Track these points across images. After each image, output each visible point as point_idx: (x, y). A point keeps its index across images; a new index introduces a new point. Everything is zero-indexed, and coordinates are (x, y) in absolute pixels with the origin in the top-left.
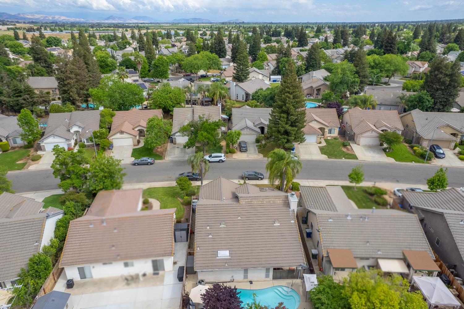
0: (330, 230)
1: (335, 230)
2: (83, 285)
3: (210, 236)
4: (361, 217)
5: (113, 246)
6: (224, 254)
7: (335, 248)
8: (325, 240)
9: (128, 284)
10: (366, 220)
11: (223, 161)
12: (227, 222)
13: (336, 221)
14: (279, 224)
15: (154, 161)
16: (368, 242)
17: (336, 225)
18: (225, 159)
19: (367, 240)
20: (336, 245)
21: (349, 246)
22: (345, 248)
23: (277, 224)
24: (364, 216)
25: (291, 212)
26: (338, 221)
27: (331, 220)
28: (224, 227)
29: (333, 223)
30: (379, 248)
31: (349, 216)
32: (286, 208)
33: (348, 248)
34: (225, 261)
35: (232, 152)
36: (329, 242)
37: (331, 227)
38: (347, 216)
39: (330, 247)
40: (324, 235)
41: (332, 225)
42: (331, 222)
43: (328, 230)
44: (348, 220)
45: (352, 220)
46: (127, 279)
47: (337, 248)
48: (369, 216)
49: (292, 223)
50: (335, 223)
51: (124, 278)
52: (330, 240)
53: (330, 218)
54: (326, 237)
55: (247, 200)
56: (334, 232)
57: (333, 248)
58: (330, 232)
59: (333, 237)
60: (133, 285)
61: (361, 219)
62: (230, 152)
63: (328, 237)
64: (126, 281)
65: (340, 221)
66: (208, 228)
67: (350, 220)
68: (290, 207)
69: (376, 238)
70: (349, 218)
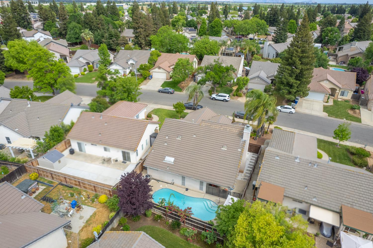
0: (273, 166)
1: (278, 168)
2: (78, 155)
3: (166, 144)
4: (310, 163)
5: (100, 134)
6: (170, 160)
7: (270, 182)
8: (264, 173)
9: (103, 163)
10: (315, 167)
11: (227, 101)
12: (184, 137)
13: (282, 160)
14: (226, 149)
15: (174, 91)
16: (307, 186)
17: (281, 164)
18: (229, 100)
19: (306, 185)
20: (272, 181)
21: (285, 185)
22: (280, 185)
23: (224, 149)
24: (314, 163)
25: (241, 142)
26: (285, 160)
27: (278, 158)
28: (179, 140)
29: (279, 161)
30: (316, 196)
31: (298, 159)
32: (239, 138)
33: (283, 186)
34: (168, 165)
35: (238, 96)
36: (267, 176)
37: (275, 164)
38: (296, 158)
39: (265, 181)
40: (265, 169)
41: (277, 163)
42: (277, 159)
43: (271, 166)
44: (295, 162)
45: (299, 163)
46: (104, 160)
47: (272, 183)
48: (320, 164)
49: (238, 151)
50: (281, 161)
51: (103, 158)
52: (268, 174)
53: (278, 156)
54: (266, 171)
55: (207, 124)
56: (276, 169)
57: (268, 182)
58: (271, 168)
59: (273, 173)
60: (106, 165)
61: (310, 165)
62: (237, 95)
63: (268, 172)
64: (103, 161)
65: (287, 161)
66: (167, 137)
67: (298, 163)
68: (242, 138)
69: (318, 186)
70: (297, 161)
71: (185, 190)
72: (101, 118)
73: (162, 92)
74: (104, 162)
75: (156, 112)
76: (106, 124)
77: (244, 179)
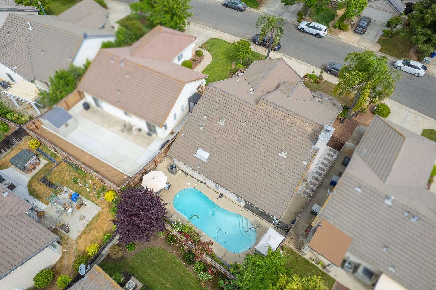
0: (347, 201)
1: (354, 205)
2: (95, 112)
3: (202, 128)
4: (409, 212)
5: (119, 90)
6: (203, 155)
7: (334, 224)
8: (330, 208)
9: (123, 131)
10: (414, 220)
11: (321, 37)
13: (365, 194)
14: (285, 157)
15: (245, 7)
16: (387, 247)
17: (361, 200)
18: (324, 35)
19: (387, 244)
20: (338, 222)
21: (355, 235)
22: (347, 233)
23: (283, 155)
24: (415, 214)
25: (312, 151)
26: (368, 196)
27: (359, 190)
28: (221, 126)
29: (358, 194)
30: (397, 265)
31: (390, 200)
32: (310, 142)
33: (351, 235)
34: (199, 163)
35: (342, 28)
36: (333, 214)
37: (351, 199)
38: (388, 198)
39: (328, 220)
40: (334, 202)
41: (355, 196)
42: (357, 192)
43: (344, 199)
44: (384, 203)
45: (390, 206)
46: (125, 126)
47: (338, 227)
48: (423, 218)
49: (303, 164)
50: (361, 196)
51: (124, 123)
52: (336, 212)
53: (360, 187)
54: (334, 206)
55: (268, 107)
56: (350, 207)
57: (331, 222)
58: (344, 203)
59: (343, 212)
60: (125, 134)
61: (406, 214)
62: (340, 28)
63: (336, 208)
64: (123, 127)
65: (372, 198)
66: (205, 117)
67: (388, 205)
68: (315, 143)
69: (406, 250)
70: (388, 202)
71: (219, 195)
72: (122, 65)
73: (228, 7)
74: (125, 130)
75: (211, 47)
76: (127, 76)
77: (304, 192)
